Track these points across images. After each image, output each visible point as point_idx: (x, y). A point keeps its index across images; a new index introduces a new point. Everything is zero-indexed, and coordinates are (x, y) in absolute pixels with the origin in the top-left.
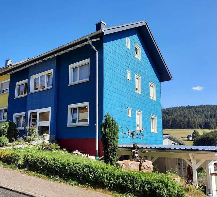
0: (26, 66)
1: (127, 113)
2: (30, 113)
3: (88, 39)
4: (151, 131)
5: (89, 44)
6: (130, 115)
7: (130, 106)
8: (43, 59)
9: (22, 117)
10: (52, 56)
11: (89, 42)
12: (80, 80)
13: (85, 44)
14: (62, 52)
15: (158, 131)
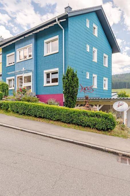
0: (13, 42)
1: (86, 76)
2: (18, 77)
3: (57, 20)
4: (103, 89)
5: (57, 24)
6: (88, 78)
7: (88, 71)
8: (25, 36)
9: (13, 80)
10: (31, 34)
11: (58, 22)
12: (52, 52)
13: (54, 23)
14: (43, 28)
15: (108, 89)
